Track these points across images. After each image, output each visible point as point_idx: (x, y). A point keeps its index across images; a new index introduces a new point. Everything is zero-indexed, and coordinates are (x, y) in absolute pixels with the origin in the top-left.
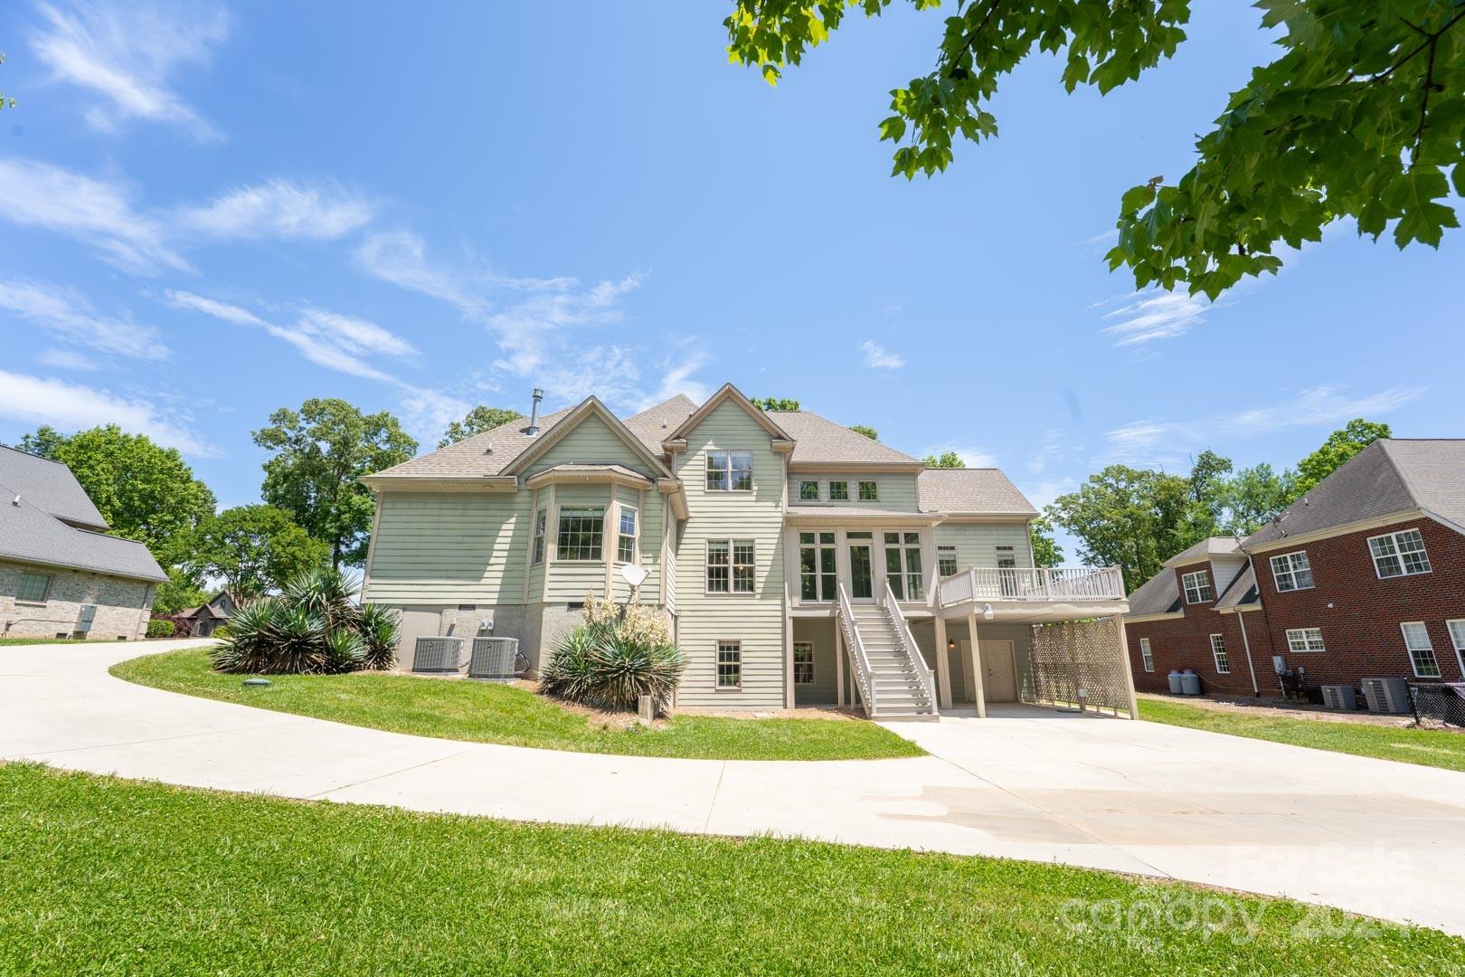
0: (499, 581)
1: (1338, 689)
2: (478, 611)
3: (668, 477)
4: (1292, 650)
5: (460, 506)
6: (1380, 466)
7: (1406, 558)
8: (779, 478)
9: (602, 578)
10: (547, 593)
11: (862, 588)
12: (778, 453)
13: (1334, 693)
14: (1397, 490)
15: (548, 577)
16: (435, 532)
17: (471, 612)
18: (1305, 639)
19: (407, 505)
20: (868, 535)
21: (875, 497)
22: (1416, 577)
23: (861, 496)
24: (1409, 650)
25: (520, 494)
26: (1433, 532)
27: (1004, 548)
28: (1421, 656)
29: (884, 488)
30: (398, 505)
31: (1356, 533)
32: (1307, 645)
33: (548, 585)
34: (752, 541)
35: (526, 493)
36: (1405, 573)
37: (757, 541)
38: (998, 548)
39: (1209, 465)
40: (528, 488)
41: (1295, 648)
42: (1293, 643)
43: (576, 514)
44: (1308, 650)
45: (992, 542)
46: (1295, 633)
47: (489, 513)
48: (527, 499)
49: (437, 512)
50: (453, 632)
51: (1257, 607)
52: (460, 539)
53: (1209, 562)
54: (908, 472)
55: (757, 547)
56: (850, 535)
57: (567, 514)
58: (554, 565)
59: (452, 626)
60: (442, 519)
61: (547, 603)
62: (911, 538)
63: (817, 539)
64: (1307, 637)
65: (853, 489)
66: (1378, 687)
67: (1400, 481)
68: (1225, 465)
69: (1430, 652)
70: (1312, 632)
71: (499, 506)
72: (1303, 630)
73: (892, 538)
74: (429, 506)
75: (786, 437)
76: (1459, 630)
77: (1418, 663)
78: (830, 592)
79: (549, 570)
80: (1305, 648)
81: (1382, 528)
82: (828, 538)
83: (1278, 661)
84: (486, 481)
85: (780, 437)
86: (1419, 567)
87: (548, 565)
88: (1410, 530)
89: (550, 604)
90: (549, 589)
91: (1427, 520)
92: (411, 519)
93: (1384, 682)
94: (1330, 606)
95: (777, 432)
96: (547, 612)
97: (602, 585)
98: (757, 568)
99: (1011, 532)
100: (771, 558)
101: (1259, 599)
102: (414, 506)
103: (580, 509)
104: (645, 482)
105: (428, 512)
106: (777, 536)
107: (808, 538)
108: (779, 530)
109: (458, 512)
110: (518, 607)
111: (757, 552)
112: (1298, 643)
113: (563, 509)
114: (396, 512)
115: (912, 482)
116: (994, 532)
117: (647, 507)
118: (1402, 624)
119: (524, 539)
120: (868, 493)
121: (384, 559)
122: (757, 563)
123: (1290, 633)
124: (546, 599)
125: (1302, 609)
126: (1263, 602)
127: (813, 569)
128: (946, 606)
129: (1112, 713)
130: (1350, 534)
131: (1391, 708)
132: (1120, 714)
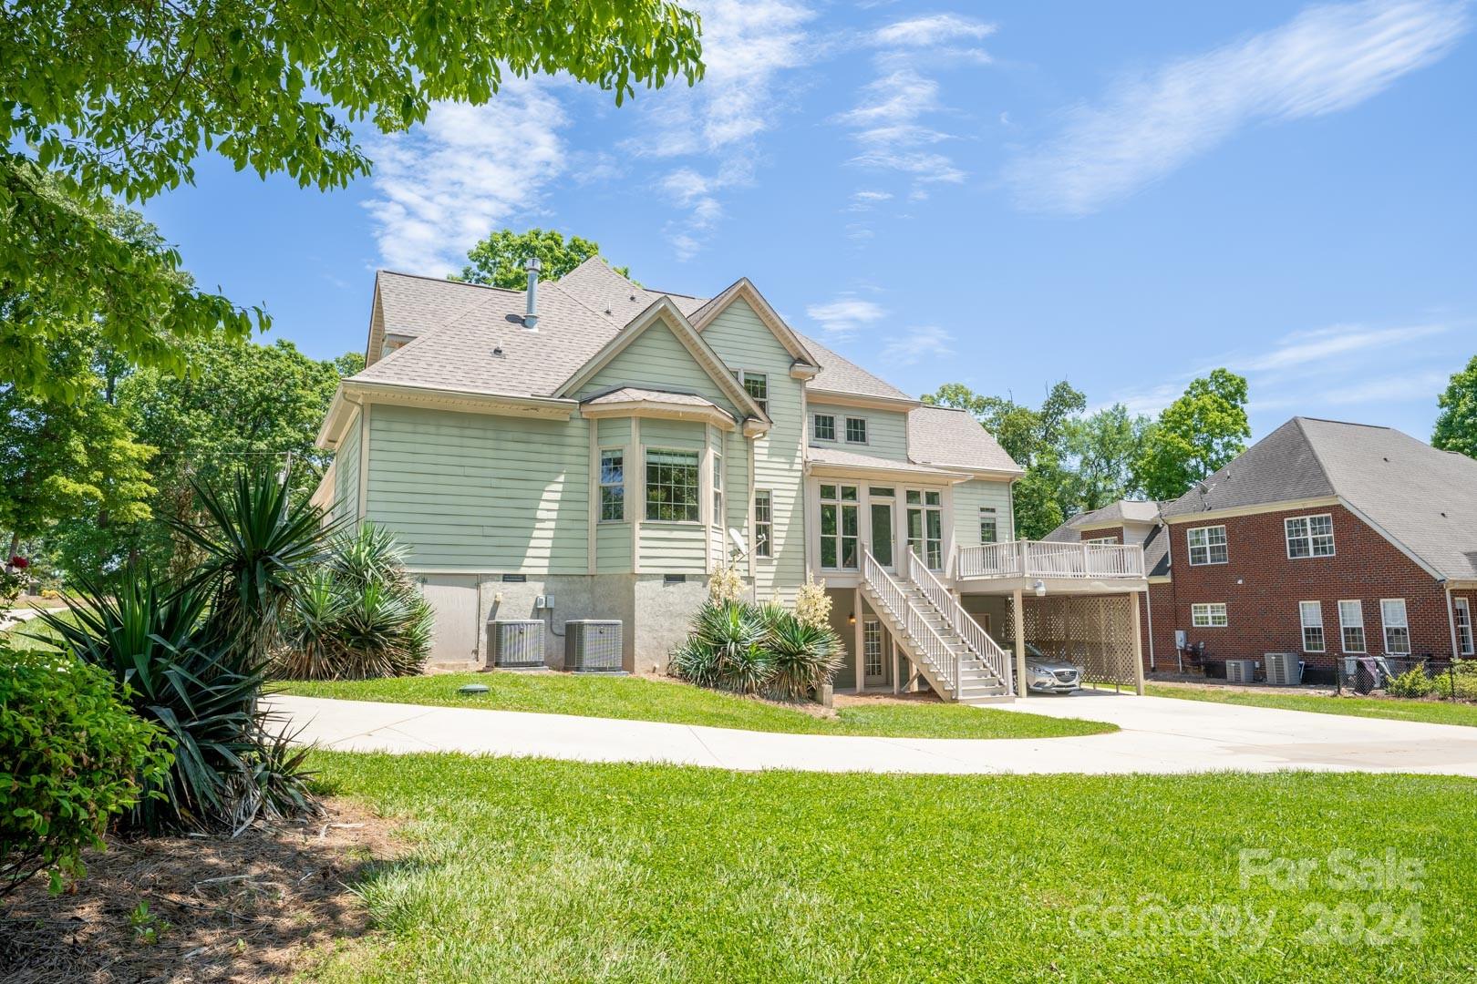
0: (549, 543)
1: (1242, 663)
2: (529, 584)
3: (758, 418)
4: (1194, 625)
5: (490, 434)
6: (1299, 446)
7: (1315, 541)
8: (798, 413)
9: (702, 545)
10: (638, 562)
11: (883, 555)
12: (799, 381)
13: (1237, 668)
14: (1315, 476)
15: (638, 543)
16: (459, 471)
17: (521, 584)
18: (1209, 614)
19: (409, 428)
20: (890, 492)
21: (863, 439)
22: (1321, 559)
23: (849, 438)
24: (1303, 627)
25: (572, 424)
26: (1344, 519)
27: (987, 510)
28: (1313, 633)
29: (873, 427)
30: (396, 426)
31: (1276, 513)
32: (1210, 620)
33: (639, 552)
34: (768, 492)
35: (580, 423)
36: (1312, 554)
37: (774, 493)
38: (982, 510)
39: (1064, 398)
40: (584, 416)
41: (1197, 623)
42: (1196, 618)
43: (668, 460)
44: (1210, 625)
45: (976, 502)
46: (1201, 608)
47: (532, 447)
48: (584, 432)
49: (456, 441)
50: (498, 614)
51: (1167, 579)
52: (495, 483)
53: (1121, 528)
54: (898, 411)
55: (775, 500)
56: (874, 491)
57: (654, 458)
58: (643, 526)
59: (496, 604)
60: (465, 451)
61: (642, 575)
62: (932, 498)
63: (839, 493)
64: (1212, 612)
65: (841, 428)
66: (1279, 662)
67: (1319, 466)
68: (1078, 401)
69: (1320, 629)
70: (1218, 607)
71: (544, 438)
72: (1209, 605)
73: (912, 496)
74: (444, 430)
75: (811, 362)
76: (1347, 609)
77: (1308, 638)
78: (850, 557)
79: (639, 533)
80: (1207, 623)
81: (1301, 510)
82: (850, 493)
83: (1180, 636)
84: (534, 403)
85: (801, 360)
86: (1324, 550)
87: (637, 527)
88: (1323, 515)
89: (643, 577)
90: (641, 557)
91: (1340, 506)
92: (418, 448)
93: (1284, 656)
94: (1240, 582)
95: (799, 353)
96: (639, 587)
97: (702, 554)
98: (775, 527)
99: (994, 492)
100: (789, 514)
101: (1169, 573)
102: (421, 429)
103: (669, 454)
104: (729, 421)
105: (443, 440)
106: (796, 487)
107: (827, 492)
108: (797, 480)
109: (490, 443)
110: (583, 579)
111: (775, 507)
112: (1202, 618)
113: (649, 452)
114: (394, 436)
115: (903, 423)
116: (980, 491)
117: (731, 453)
118: (1301, 603)
119: (583, 488)
120: (857, 432)
121: (383, 507)
122: (775, 520)
123: (1195, 608)
124: (638, 570)
125: (1210, 584)
126: (1173, 574)
127: (832, 529)
128: (965, 579)
129: (1115, 691)
130: (1271, 513)
131: (1287, 680)
132: (1121, 691)
